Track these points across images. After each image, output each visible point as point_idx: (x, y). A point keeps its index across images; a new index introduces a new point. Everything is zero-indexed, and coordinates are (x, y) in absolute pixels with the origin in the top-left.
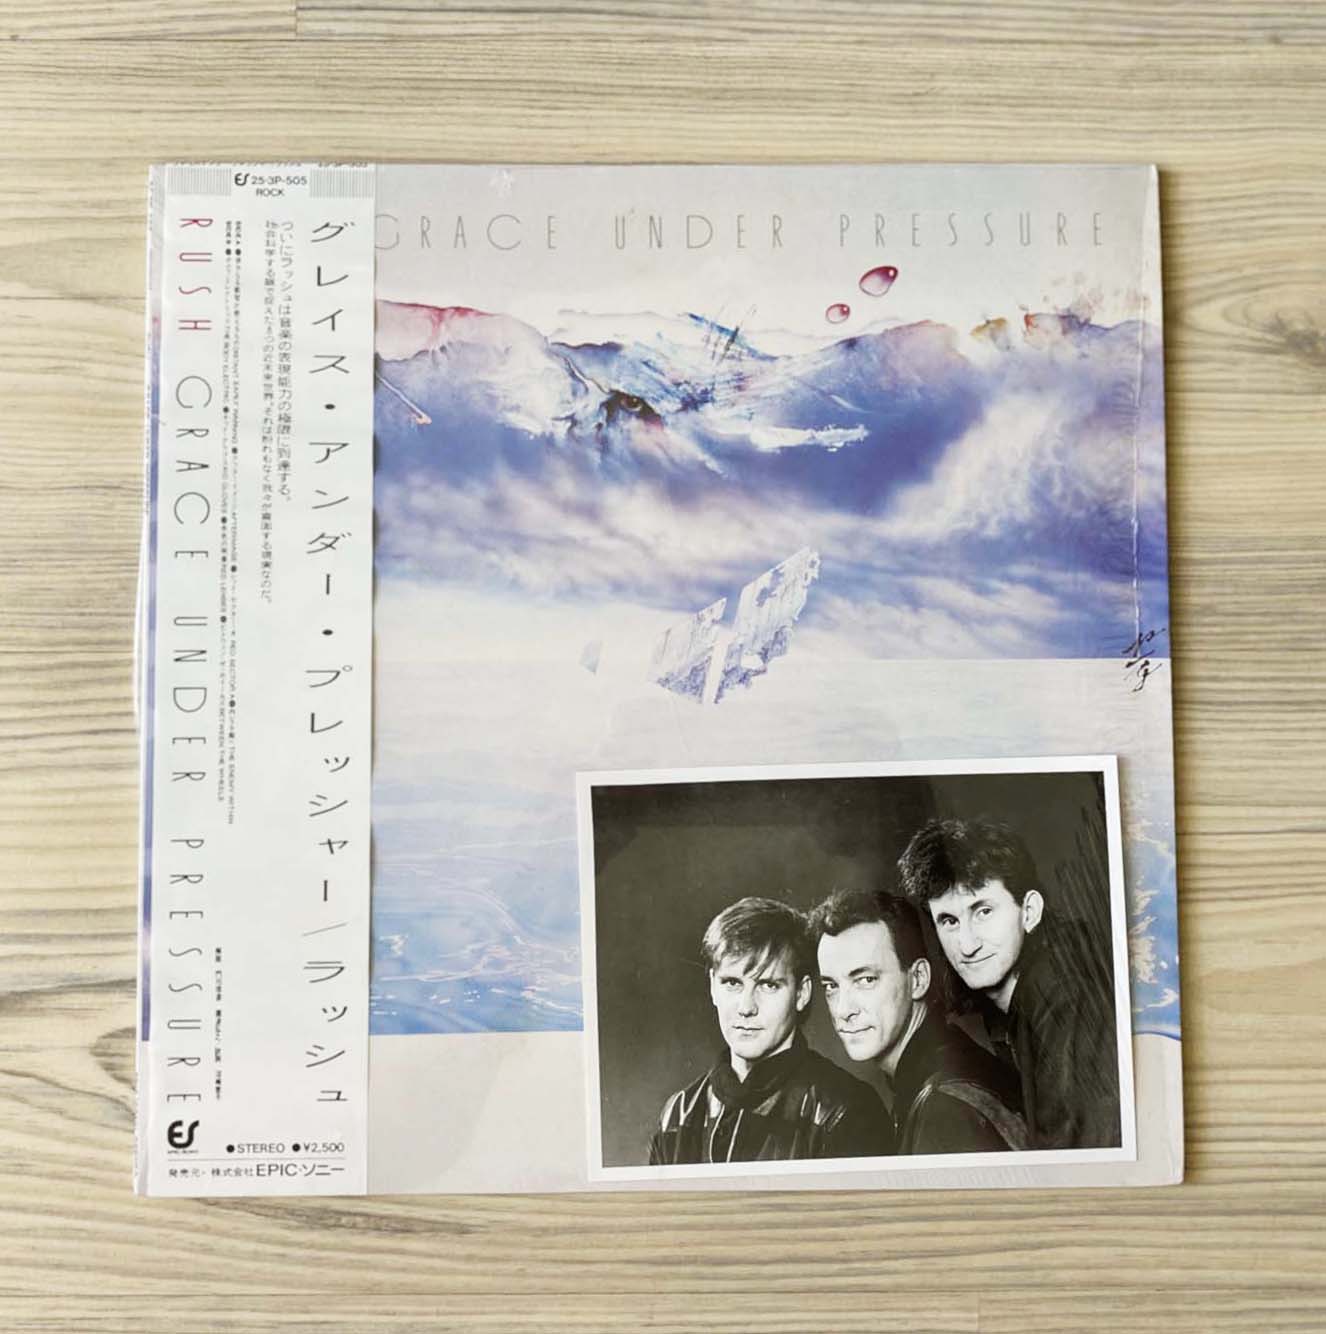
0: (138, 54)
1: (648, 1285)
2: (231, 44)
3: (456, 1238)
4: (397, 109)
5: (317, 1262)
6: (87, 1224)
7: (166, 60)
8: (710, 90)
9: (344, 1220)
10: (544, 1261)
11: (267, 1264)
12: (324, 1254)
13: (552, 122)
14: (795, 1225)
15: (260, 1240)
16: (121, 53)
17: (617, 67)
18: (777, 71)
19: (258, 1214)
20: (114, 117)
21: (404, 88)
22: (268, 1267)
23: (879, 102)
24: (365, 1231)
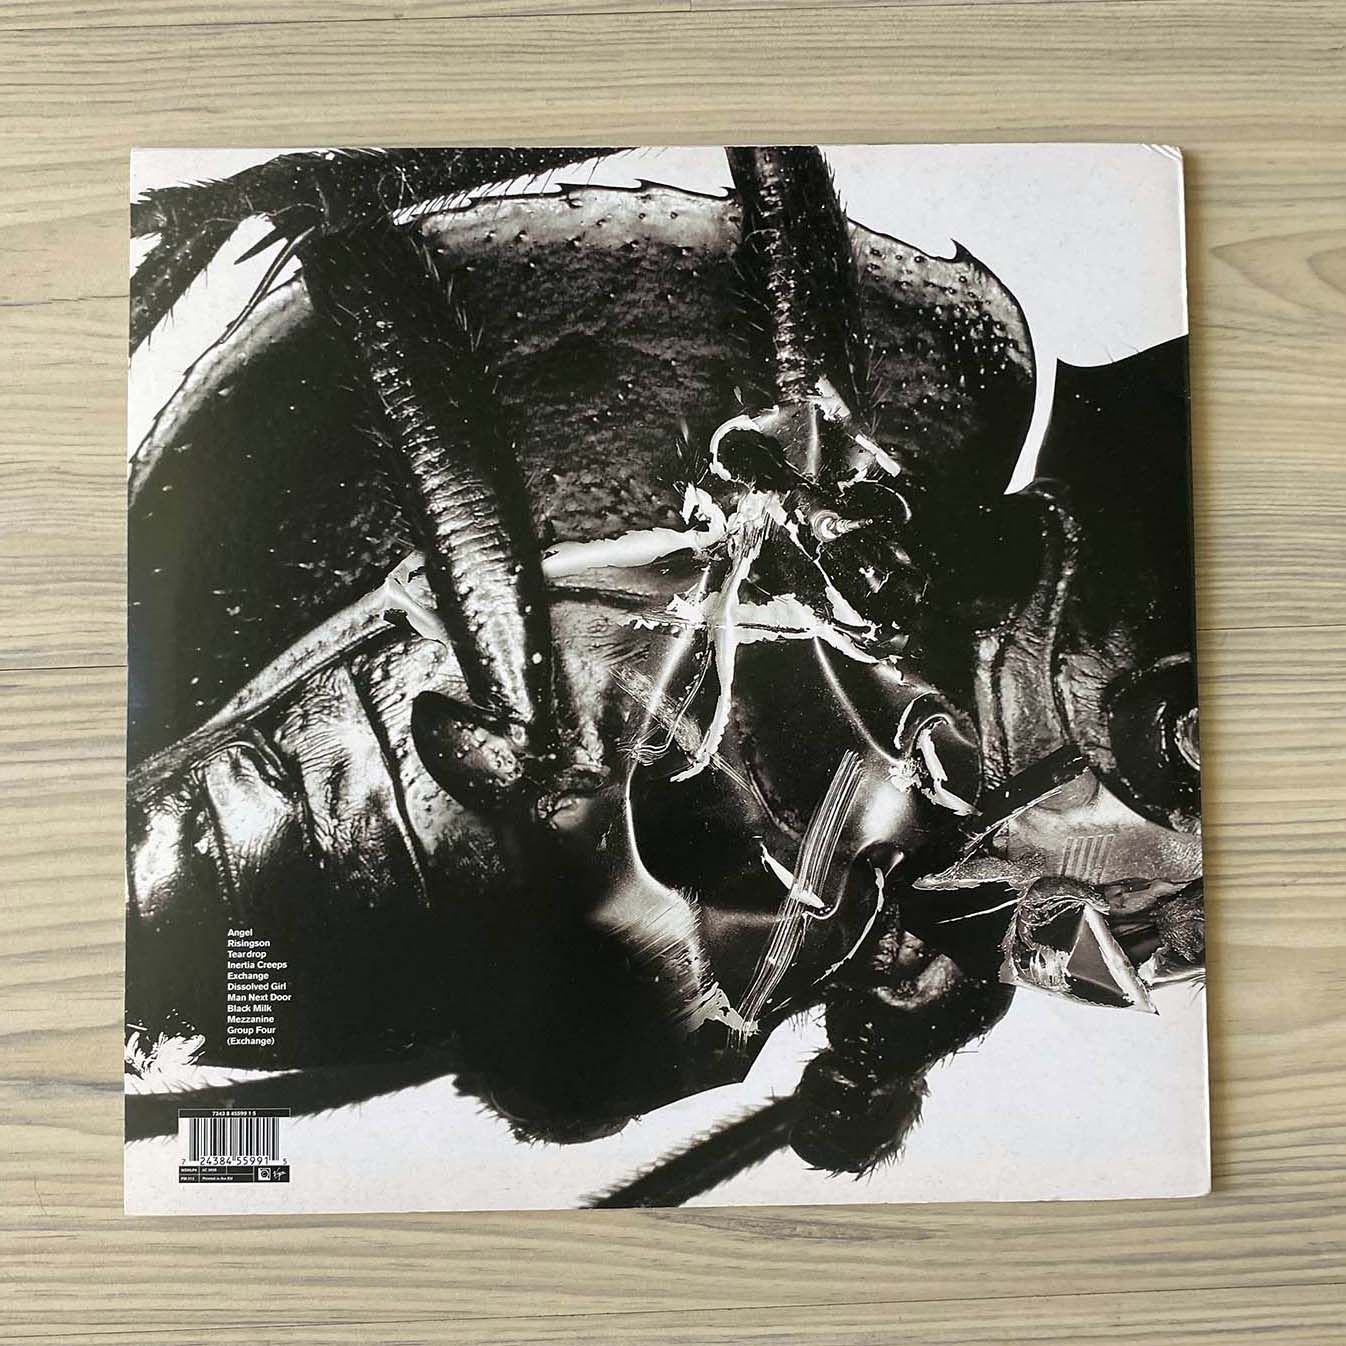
0: (526, 30)
1: (1112, 1284)
2: (620, 17)
3: (914, 1243)
4: (798, 80)
5: (772, 1274)
6: (534, 1243)
7: (557, 35)
8: (1122, 50)
9: (799, 1229)
10: (1006, 1264)
11: (721, 1278)
12: (780, 1265)
13: (959, 88)
14: (1261, 1218)
15: (712, 1252)
16: (510, 30)
17: (1022, 30)
18: (1188, 29)
19: (709, 1227)
20: (505, 96)
21: (805, 58)
22: (724, 1280)
23: (1296, 58)
24: (820, 1240)
